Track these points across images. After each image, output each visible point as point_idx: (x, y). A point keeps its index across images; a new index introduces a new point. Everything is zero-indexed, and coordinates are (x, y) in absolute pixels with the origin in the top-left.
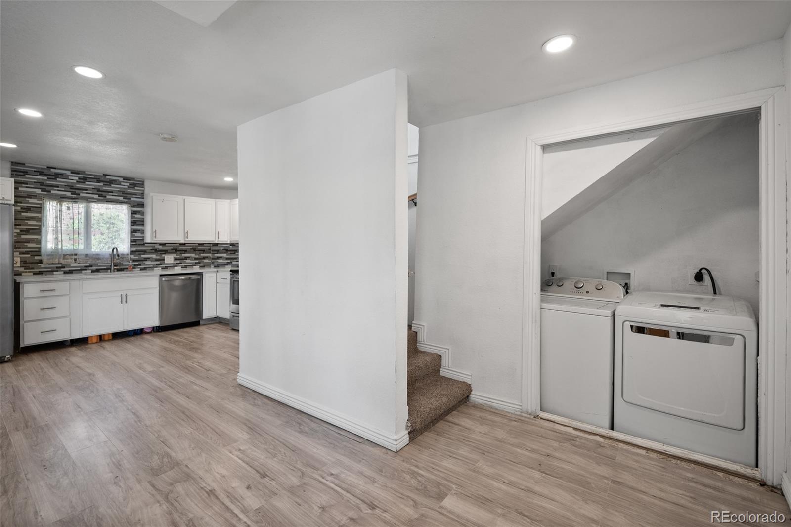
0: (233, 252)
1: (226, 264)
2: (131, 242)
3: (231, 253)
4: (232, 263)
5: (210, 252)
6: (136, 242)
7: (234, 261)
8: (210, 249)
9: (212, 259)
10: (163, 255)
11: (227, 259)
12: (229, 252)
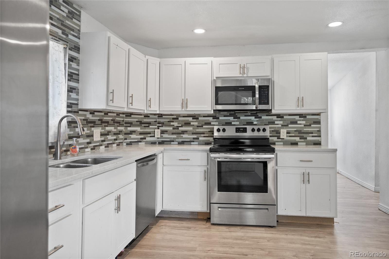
0: (147, 125)
1: (140, 140)
2: (68, 106)
3: (145, 127)
4: (145, 138)
5: (122, 125)
6: (71, 107)
7: (148, 137)
8: (123, 121)
9: (126, 134)
10: (92, 128)
11: (141, 134)
12: (143, 125)
